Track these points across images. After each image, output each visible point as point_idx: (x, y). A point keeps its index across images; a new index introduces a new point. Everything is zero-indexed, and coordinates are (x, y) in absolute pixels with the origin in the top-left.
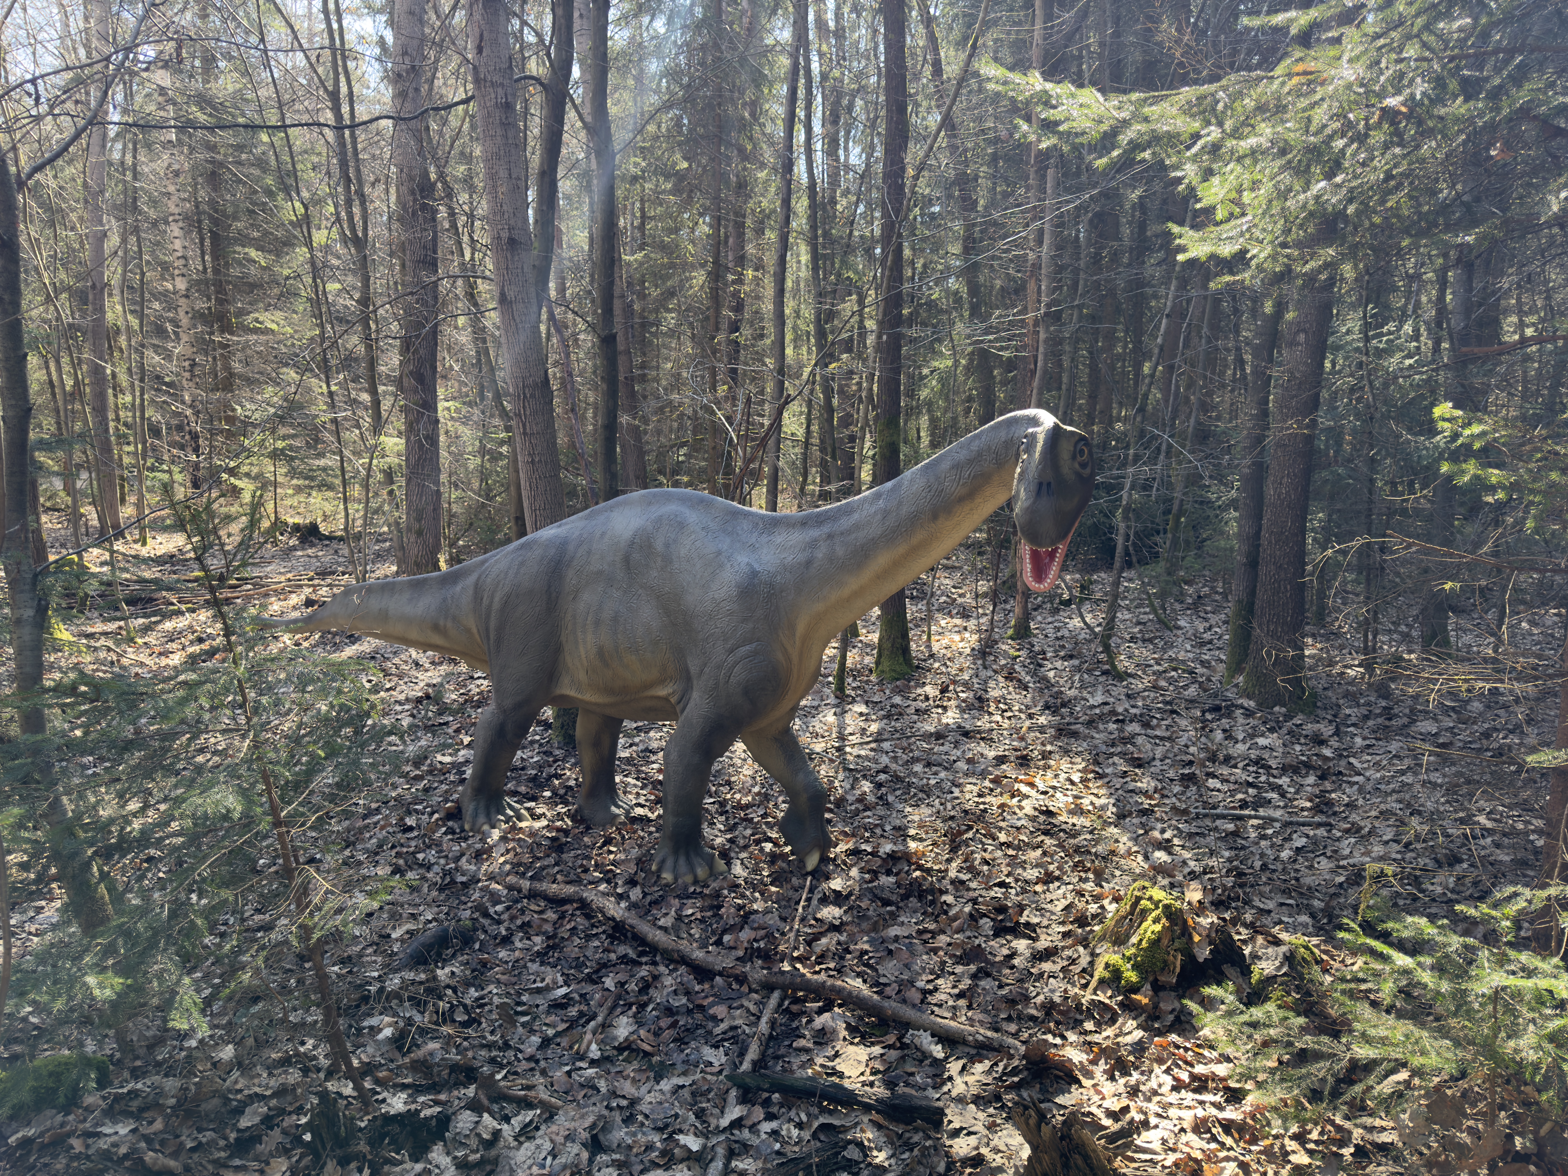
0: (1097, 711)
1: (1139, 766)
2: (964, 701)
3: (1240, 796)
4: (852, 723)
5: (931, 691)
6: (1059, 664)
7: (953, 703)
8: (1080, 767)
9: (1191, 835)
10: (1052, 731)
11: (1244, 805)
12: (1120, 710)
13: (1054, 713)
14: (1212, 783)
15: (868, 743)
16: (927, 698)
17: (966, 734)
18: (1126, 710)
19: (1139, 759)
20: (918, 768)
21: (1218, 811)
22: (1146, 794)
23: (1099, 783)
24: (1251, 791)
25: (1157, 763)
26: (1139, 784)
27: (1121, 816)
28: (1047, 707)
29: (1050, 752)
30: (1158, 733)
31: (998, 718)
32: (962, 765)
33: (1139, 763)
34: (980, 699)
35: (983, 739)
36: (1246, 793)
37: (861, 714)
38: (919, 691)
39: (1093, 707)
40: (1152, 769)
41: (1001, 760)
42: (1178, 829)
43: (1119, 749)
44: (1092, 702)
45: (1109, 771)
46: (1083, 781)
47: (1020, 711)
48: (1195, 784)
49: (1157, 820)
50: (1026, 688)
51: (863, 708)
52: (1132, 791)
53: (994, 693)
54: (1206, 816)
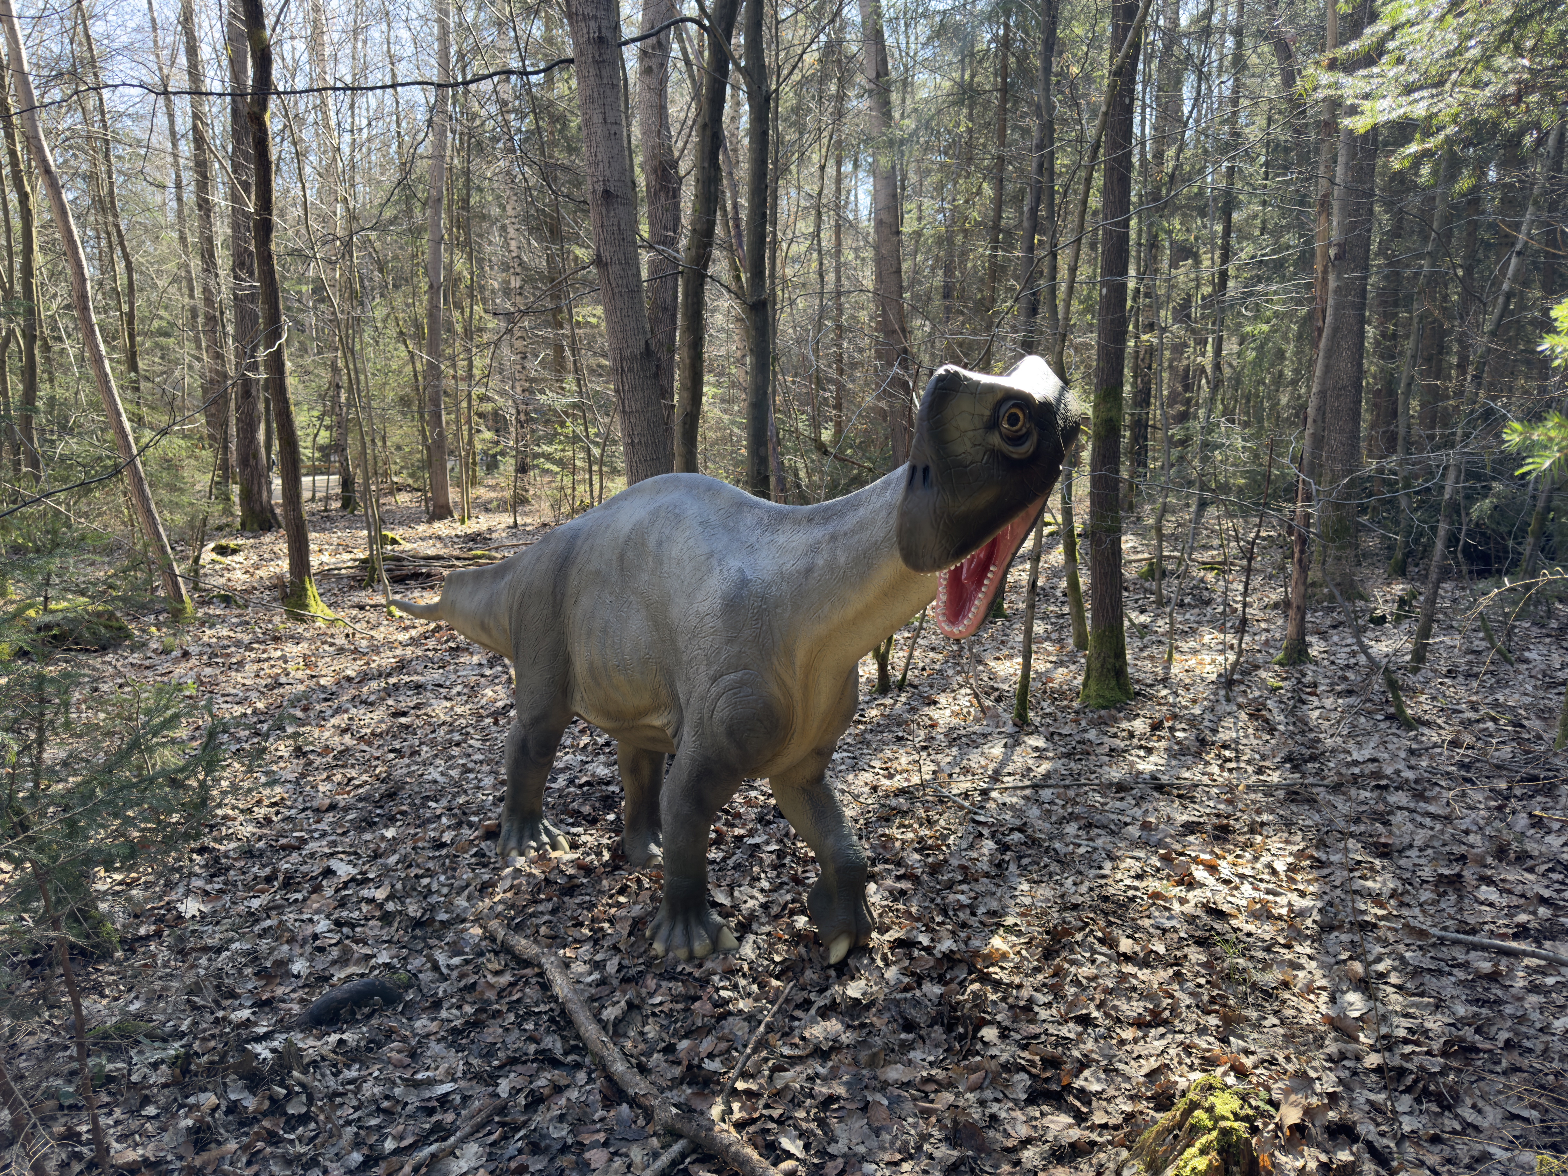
0: (1356, 770)
1: (1383, 855)
2: (1179, 743)
3: (1523, 918)
4: (1021, 758)
5: (1140, 726)
6: (1329, 702)
7: (1163, 744)
8: (1295, 848)
9: (1417, 972)
10: (1281, 794)
11: (1523, 931)
12: (1389, 771)
13: (1295, 768)
14: (1487, 892)
15: (1023, 788)
16: (1131, 735)
17: (1160, 788)
18: (1398, 772)
19: (1385, 845)
20: (1071, 829)
21: (1476, 939)
22: (1377, 899)
23: (1315, 874)
24: (1543, 911)
25: (1414, 853)
26: (1369, 884)
27: (1326, 928)
28: (1289, 759)
29: (1263, 824)
30: (1432, 809)
31: (1215, 769)
32: (1134, 831)
33: (1384, 851)
34: (1203, 742)
35: (1180, 796)
36: (1534, 913)
37: (1036, 749)
38: (1125, 725)
39: (1355, 763)
40: (1402, 862)
41: (1190, 828)
42: (1402, 958)
43: (1362, 828)
44: (1356, 756)
45: (1335, 858)
46: (1292, 868)
47: (1249, 762)
48: (1457, 890)
49: (1378, 939)
50: (1272, 730)
51: (1041, 743)
52: (1356, 892)
53: (1224, 735)
54: (1455, 942)
